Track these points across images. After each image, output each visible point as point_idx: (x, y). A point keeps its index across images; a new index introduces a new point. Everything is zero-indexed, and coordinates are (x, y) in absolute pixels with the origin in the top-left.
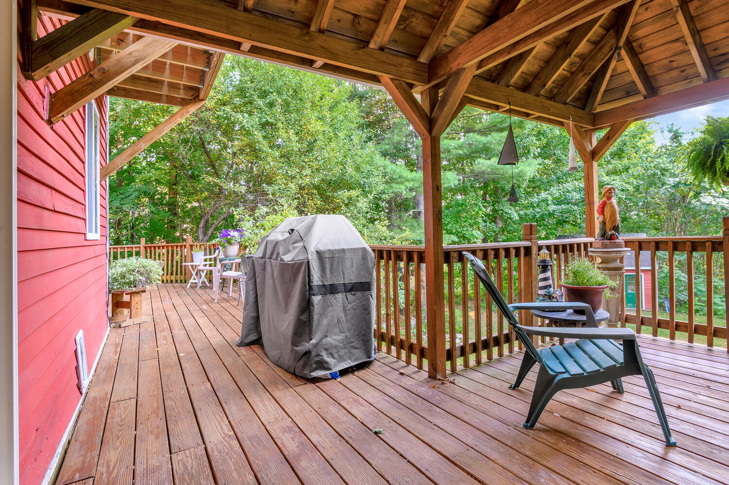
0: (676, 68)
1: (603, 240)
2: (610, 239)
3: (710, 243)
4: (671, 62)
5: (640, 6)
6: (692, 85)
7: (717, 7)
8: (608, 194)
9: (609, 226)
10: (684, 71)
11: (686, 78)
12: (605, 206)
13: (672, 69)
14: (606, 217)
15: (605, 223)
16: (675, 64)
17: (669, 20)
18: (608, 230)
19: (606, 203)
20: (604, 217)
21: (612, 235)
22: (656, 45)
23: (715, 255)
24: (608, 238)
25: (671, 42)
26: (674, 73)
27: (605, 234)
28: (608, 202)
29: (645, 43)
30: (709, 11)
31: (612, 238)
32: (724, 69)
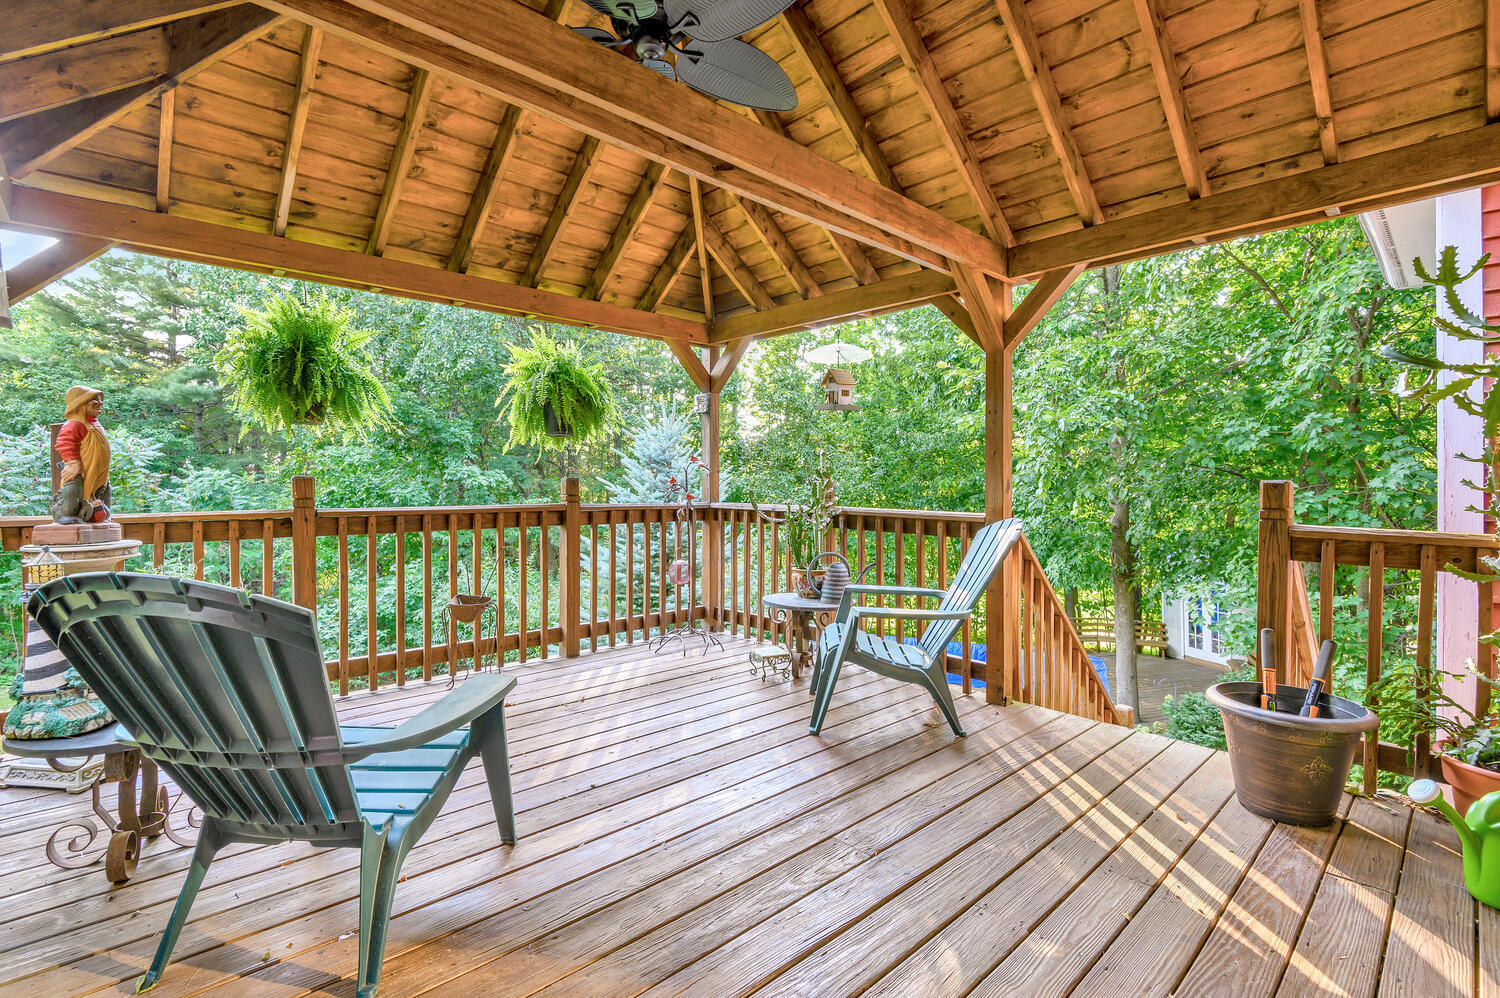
0: (229, 182)
1: (76, 522)
2: (93, 520)
3: (271, 522)
4: (228, 166)
5: (260, 40)
6: (239, 226)
7: (338, 129)
8: (90, 408)
9: (89, 487)
10: (239, 195)
11: (235, 209)
12: (82, 438)
13: (221, 180)
14: (85, 464)
15: (83, 480)
16: (232, 175)
17: (266, 94)
18: (87, 498)
19: (86, 431)
20: (81, 465)
21: (99, 509)
22: (220, 121)
23: (278, 543)
24: (88, 517)
25: (248, 132)
26: (221, 190)
27: (80, 506)
28: (89, 427)
29: (201, 104)
30: (326, 125)
31: (96, 517)
32: (298, 225)
